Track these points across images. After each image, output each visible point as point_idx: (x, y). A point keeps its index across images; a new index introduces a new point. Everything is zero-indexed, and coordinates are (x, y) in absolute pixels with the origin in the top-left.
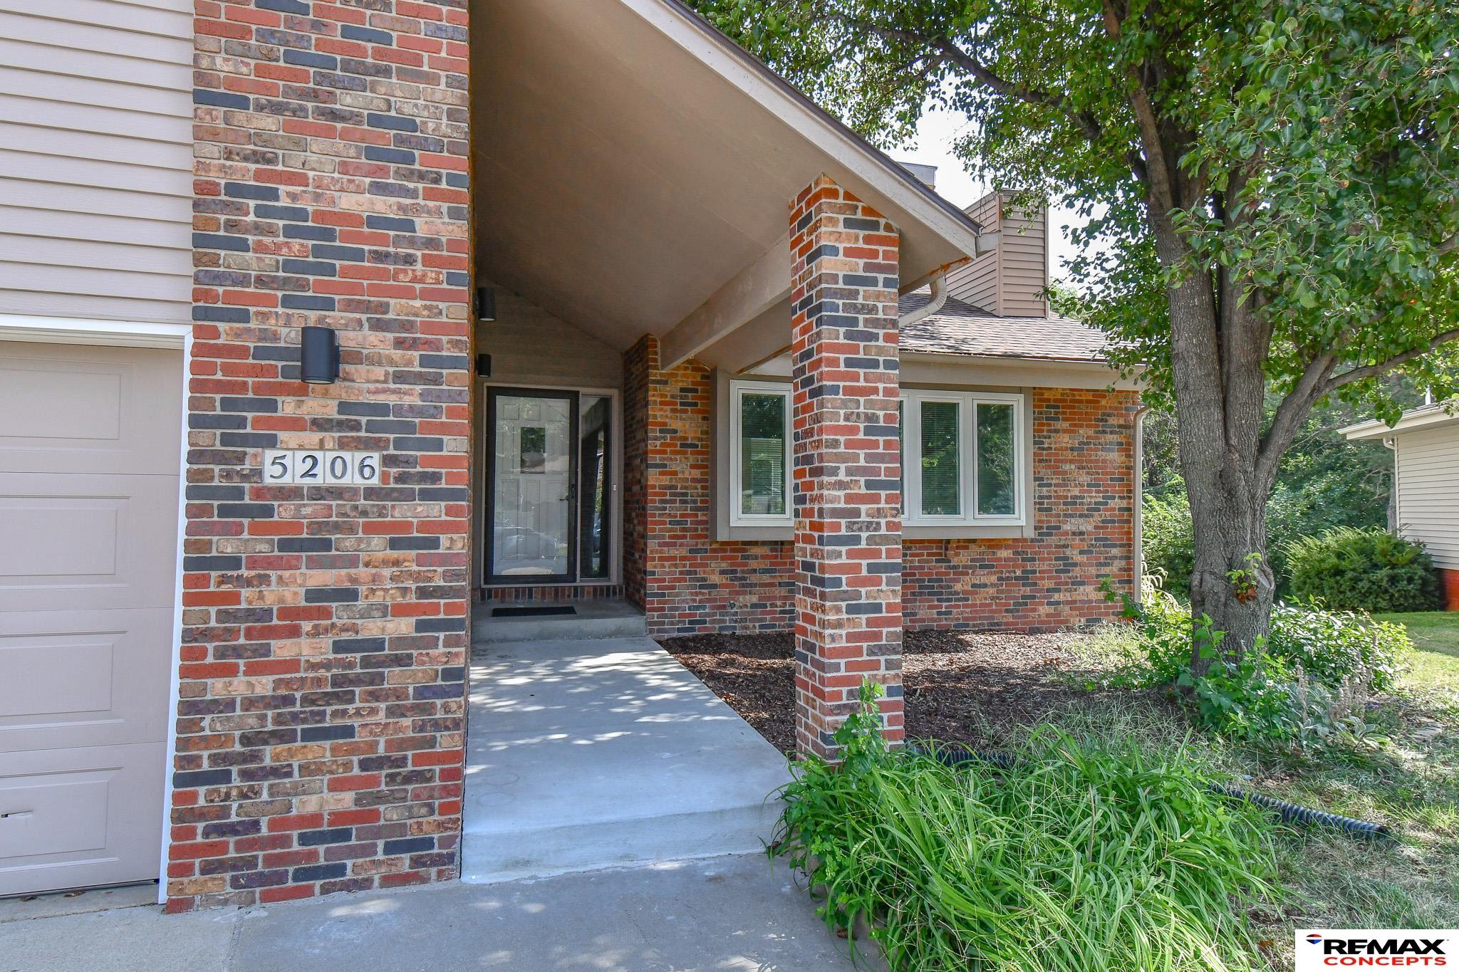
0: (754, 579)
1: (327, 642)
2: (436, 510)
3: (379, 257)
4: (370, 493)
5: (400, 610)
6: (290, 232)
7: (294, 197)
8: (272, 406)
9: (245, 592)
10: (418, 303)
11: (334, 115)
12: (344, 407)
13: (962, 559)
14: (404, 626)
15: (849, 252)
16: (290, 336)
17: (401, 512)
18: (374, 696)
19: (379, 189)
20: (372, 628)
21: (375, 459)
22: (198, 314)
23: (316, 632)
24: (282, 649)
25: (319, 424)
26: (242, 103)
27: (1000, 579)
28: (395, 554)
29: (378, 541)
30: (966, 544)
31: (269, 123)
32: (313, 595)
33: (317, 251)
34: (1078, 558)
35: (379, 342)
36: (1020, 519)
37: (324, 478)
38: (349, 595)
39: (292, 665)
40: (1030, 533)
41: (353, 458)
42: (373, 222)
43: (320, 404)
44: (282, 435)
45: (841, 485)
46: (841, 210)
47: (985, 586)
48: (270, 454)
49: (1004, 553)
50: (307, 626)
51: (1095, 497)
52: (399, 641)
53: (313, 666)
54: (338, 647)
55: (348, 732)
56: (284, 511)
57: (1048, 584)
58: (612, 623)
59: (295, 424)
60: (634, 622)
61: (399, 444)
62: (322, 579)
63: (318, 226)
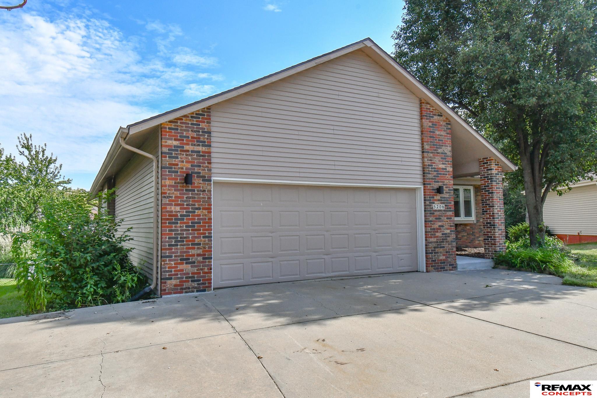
1: (441, 233)
2: (451, 212)
3: (444, 174)
4: (444, 211)
5: (448, 229)
6: (434, 171)
7: (434, 166)
8: (433, 198)
9: (433, 226)
10: (448, 181)
11: (438, 153)
12: (441, 197)
14: (448, 231)
15: (496, 169)
17: (447, 213)
18: (446, 242)
19: (443, 164)
20: (445, 231)
21: (444, 206)
22: (424, 184)
23: (440, 232)
24: (437, 234)
25: (439, 200)
26: (429, 152)
27: (467, 234)
28: (447, 220)
29: (445, 218)
31: (431, 155)
32: (439, 226)
33: (437, 174)
35: (444, 187)
36: (473, 219)
37: (439, 209)
38: (443, 226)
39: (437, 237)
40: (475, 222)
41: (442, 205)
42: (443, 169)
43: (438, 197)
44: (436, 202)
45: (496, 209)
46: (494, 162)
47: (464, 236)
48: (434, 205)
49: (468, 227)
50: (439, 231)
52: (449, 233)
53: (440, 237)
54: (442, 234)
55: (444, 247)
56: (436, 213)
57: (477, 235)
59: (436, 200)
61: (447, 203)
62: (440, 224)
63: (437, 170)
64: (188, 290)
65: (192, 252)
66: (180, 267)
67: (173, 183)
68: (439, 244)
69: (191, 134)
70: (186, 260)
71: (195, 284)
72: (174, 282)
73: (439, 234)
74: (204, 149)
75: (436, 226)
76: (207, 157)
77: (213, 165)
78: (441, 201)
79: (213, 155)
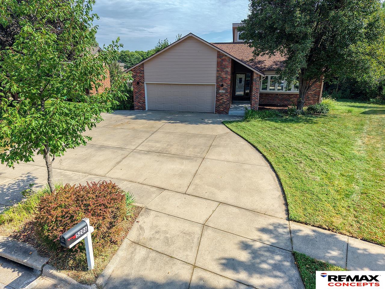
0: (263, 98)
2: (228, 94)
3: (226, 79)
4: (224, 93)
7: (221, 76)
9: (218, 98)
10: (228, 82)
11: (224, 71)
13: (292, 96)
14: (226, 100)
15: (256, 76)
16: (221, 84)
17: (226, 94)
18: (224, 104)
19: (226, 75)
20: (224, 100)
22: (217, 83)
24: (220, 101)
29: (225, 96)
30: (293, 95)
31: (220, 72)
34: (310, 97)
35: (225, 84)
37: (222, 92)
41: (224, 91)
42: (225, 77)
43: (222, 88)
46: (255, 73)
51: (315, 89)
55: (223, 106)
56: (220, 94)
58: (246, 102)
59: (221, 89)
60: (249, 102)
61: (226, 90)
62: (222, 98)
63: (222, 78)
64: (140, 109)
65: (140, 101)
66: (138, 104)
67: (135, 84)
68: (221, 104)
69: (139, 71)
70: (139, 102)
71: (142, 108)
72: (137, 107)
73: (221, 101)
74: (142, 75)
75: (220, 98)
76: (143, 77)
77: (145, 79)
78: (223, 89)
79: (145, 76)
